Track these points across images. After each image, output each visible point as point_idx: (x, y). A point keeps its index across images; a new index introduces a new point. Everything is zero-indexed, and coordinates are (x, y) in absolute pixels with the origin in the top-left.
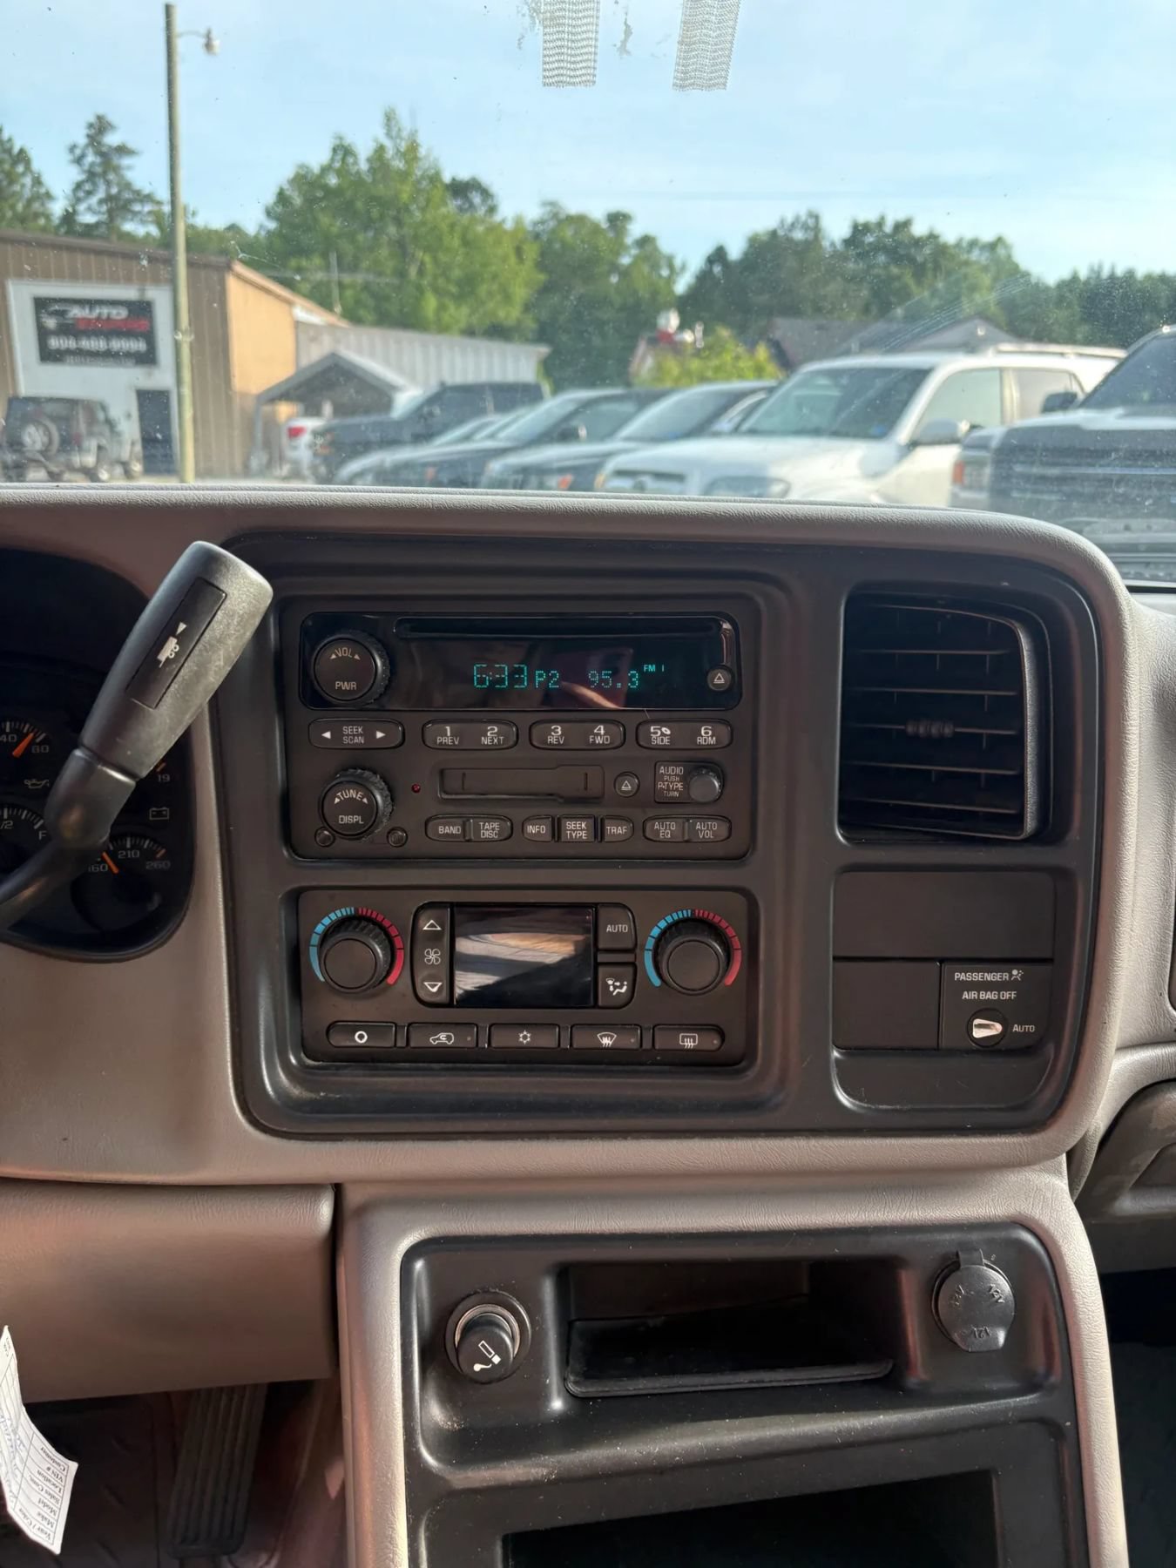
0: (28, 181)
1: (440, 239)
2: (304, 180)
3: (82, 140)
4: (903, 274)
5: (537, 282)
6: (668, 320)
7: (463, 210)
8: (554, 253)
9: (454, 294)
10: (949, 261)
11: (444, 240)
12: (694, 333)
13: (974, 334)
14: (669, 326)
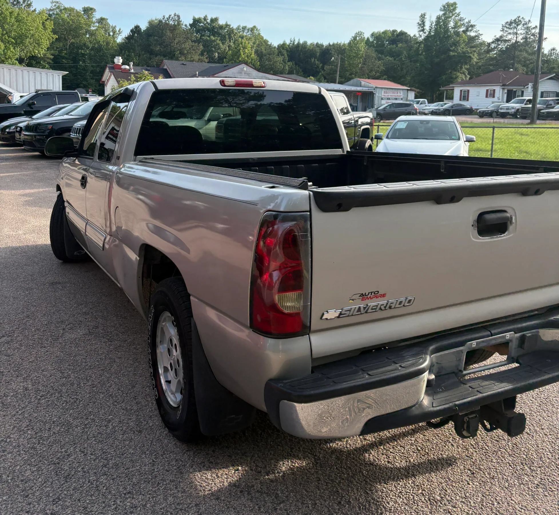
1: (5, 18)
4: (217, 39)
5: (53, 38)
6: (119, 59)
7: (14, 4)
8: (59, 23)
9: (12, 42)
10: (235, 35)
11: (7, 19)
12: (129, 65)
13: (242, 69)
14: (119, 62)
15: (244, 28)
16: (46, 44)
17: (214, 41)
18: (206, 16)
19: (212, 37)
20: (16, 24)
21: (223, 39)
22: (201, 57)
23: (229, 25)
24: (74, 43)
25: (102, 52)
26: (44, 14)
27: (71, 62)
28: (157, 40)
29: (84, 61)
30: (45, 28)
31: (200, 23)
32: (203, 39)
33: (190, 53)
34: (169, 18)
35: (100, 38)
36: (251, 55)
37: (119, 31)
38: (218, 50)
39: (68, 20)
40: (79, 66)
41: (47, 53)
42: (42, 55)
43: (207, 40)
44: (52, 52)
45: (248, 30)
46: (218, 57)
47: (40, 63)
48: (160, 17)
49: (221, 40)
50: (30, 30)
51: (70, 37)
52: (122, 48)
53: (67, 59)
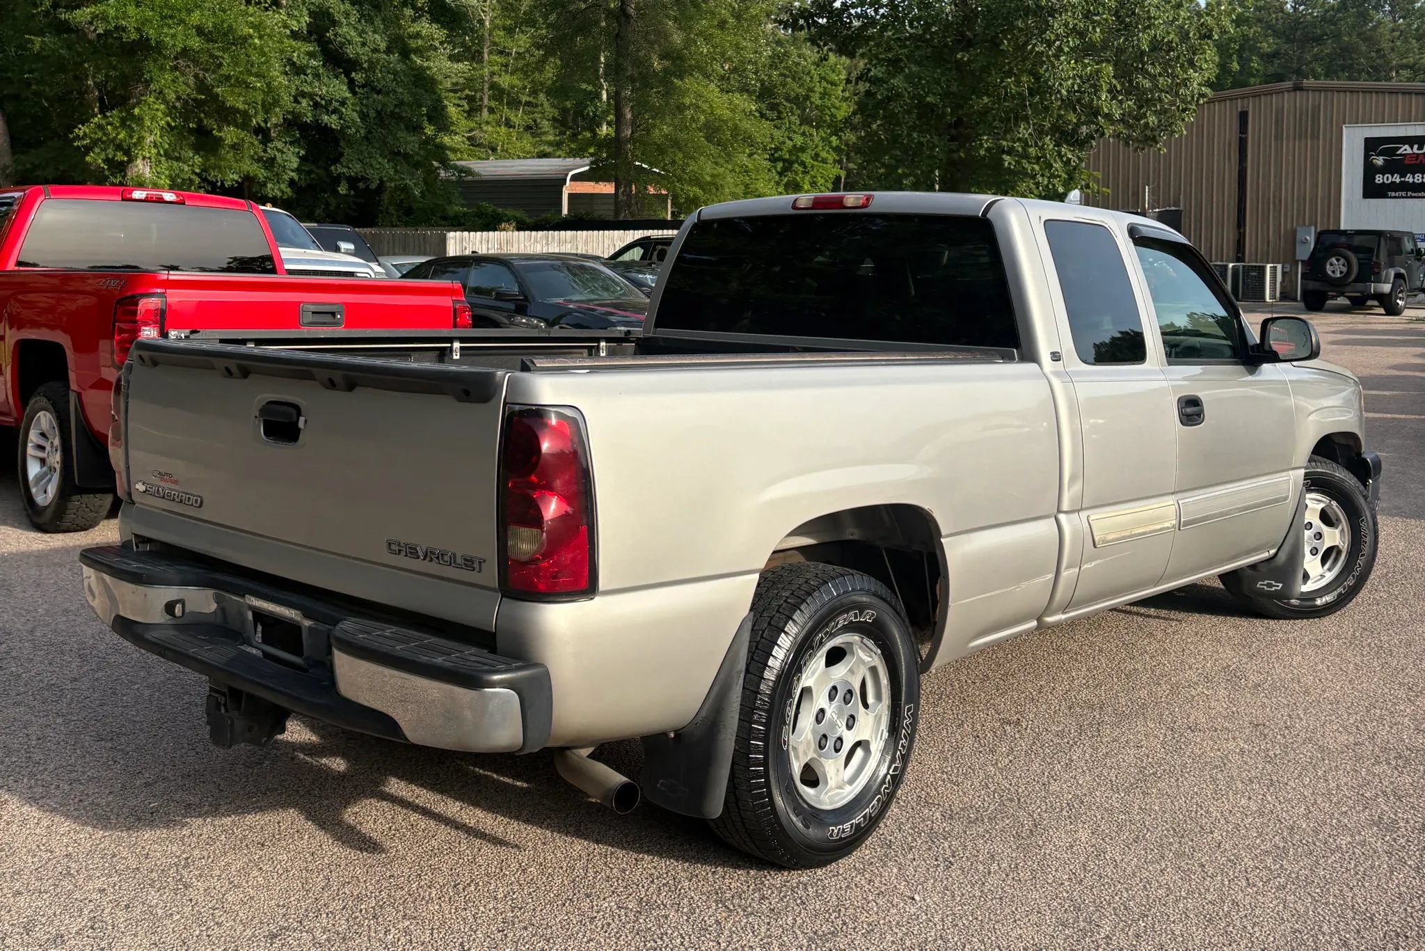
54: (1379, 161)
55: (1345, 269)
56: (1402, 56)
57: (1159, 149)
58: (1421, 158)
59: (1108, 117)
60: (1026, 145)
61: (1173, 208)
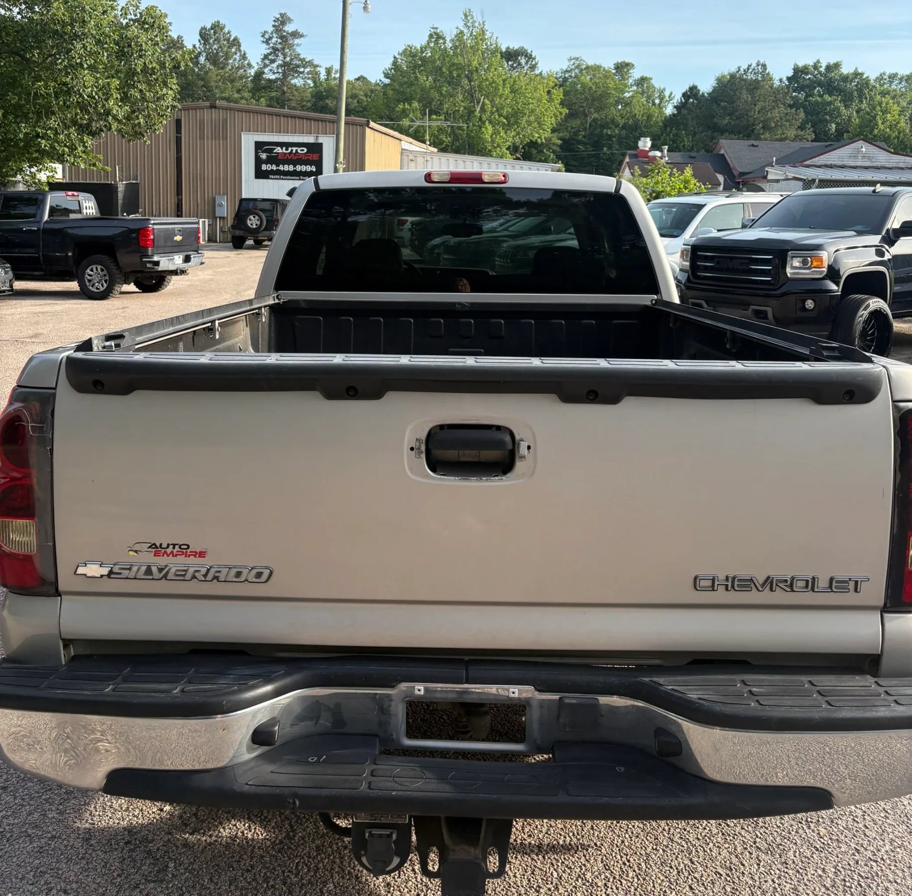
0: (237, 57)
1: (496, 89)
2: (409, 53)
3: (270, 29)
4: (835, 100)
5: (561, 113)
6: (645, 142)
7: (513, 67)
8: (577, 90)
9: (504, 123)
10: (871, 90)
11: (499, 89)
12: (662, 151)
13: (858, 151)
14: (645, 146)
15: (893, 77)
16: (550, 122)
17: (830, 103)
18: (818, 62)
19: (827, 98)
20: (511, 96)
21: (847, 100)
22: (800, 133)
23: (862, 74)
24: (597, 119)
25: (639, 131)
26: (551, 78)
27: (591, 149)
28: (725, 108)
29: (610, 147)
30: (551, 100)
31: (807, 74)
32: (809, 101)
33: (781, 126)
34: (748, 69)
35: (638, 110)
36: (898, 123)
37: (669, 97)
38: (836, 118)
39: (590, 84)
40: (604, 154)
41: (553, 137)
42: (544, 141)
43: (817, 102)
44: (561, 134)
45: (901, 79)
46: (836, 130)
47: (543, 152)
48: (733, 70)
49: (843, 101)
50: (529, 104)
51: (592, 110)
52: (667, 123)
53: (585, 144)
54: (264, 156)
55: (258, 223)
56: (222, 92)
57: (145, 142)
58: (287, 155)
59: (115, 117)
60: (56, 133)
61: (134, 182)
